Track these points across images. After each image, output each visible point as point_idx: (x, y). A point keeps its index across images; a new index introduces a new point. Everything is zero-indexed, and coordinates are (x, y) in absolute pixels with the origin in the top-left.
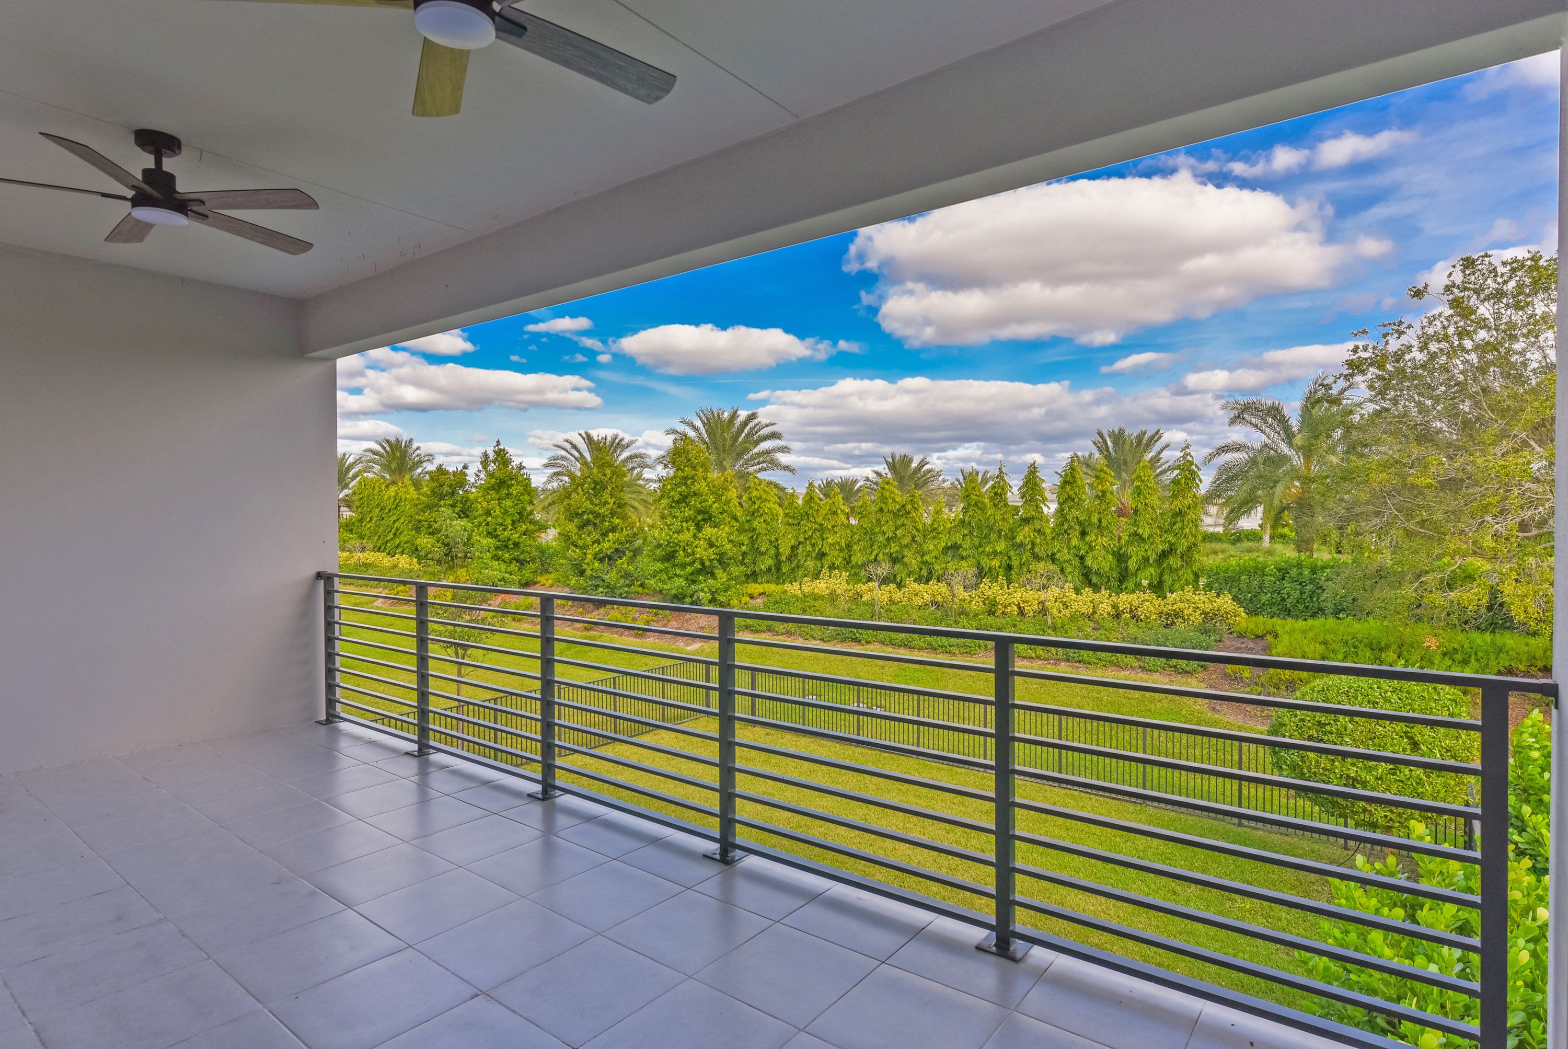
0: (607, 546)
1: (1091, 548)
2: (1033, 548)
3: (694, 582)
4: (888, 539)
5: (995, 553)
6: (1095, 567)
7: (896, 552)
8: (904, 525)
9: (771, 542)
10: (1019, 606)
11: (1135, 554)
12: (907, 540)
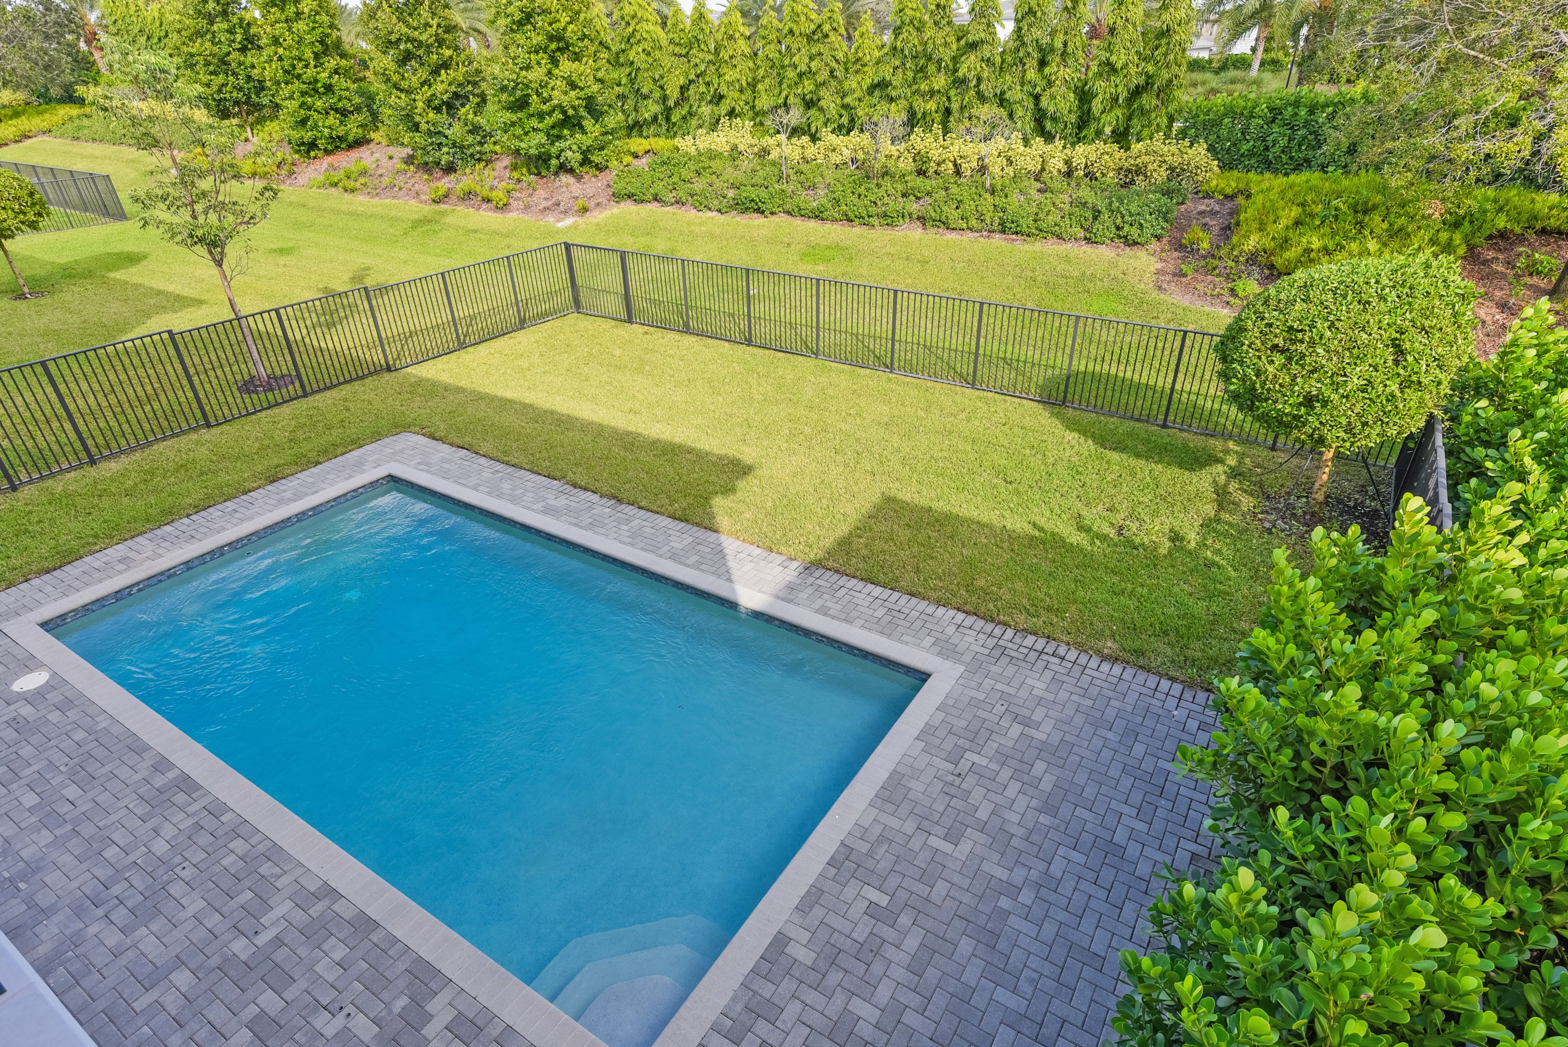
0: (442, 87)
1: (1050, 84)
2: (978, 85)
3: (559, 137)
4: (801, 75)
5: (932, 93)
6: (1052, 109)
7: (811, 92)
8: (820, 54)
9: (654, 80)
10: (955, 165)
11: (1102, 88)
12: (823, 76)
